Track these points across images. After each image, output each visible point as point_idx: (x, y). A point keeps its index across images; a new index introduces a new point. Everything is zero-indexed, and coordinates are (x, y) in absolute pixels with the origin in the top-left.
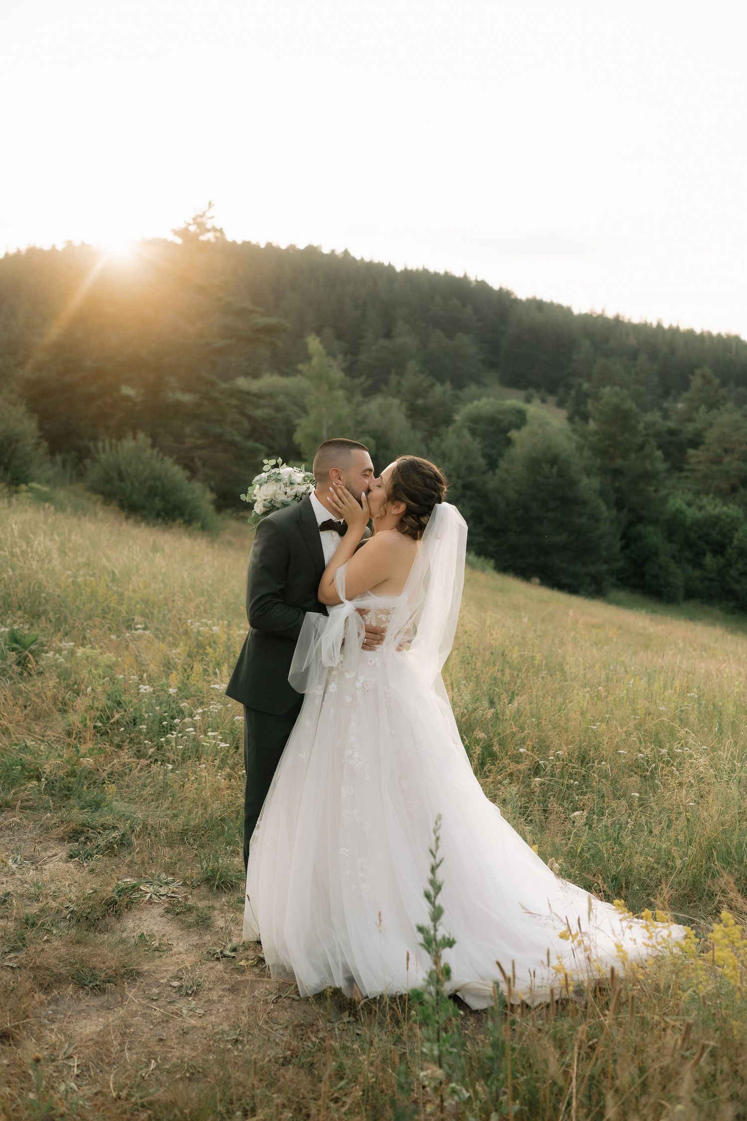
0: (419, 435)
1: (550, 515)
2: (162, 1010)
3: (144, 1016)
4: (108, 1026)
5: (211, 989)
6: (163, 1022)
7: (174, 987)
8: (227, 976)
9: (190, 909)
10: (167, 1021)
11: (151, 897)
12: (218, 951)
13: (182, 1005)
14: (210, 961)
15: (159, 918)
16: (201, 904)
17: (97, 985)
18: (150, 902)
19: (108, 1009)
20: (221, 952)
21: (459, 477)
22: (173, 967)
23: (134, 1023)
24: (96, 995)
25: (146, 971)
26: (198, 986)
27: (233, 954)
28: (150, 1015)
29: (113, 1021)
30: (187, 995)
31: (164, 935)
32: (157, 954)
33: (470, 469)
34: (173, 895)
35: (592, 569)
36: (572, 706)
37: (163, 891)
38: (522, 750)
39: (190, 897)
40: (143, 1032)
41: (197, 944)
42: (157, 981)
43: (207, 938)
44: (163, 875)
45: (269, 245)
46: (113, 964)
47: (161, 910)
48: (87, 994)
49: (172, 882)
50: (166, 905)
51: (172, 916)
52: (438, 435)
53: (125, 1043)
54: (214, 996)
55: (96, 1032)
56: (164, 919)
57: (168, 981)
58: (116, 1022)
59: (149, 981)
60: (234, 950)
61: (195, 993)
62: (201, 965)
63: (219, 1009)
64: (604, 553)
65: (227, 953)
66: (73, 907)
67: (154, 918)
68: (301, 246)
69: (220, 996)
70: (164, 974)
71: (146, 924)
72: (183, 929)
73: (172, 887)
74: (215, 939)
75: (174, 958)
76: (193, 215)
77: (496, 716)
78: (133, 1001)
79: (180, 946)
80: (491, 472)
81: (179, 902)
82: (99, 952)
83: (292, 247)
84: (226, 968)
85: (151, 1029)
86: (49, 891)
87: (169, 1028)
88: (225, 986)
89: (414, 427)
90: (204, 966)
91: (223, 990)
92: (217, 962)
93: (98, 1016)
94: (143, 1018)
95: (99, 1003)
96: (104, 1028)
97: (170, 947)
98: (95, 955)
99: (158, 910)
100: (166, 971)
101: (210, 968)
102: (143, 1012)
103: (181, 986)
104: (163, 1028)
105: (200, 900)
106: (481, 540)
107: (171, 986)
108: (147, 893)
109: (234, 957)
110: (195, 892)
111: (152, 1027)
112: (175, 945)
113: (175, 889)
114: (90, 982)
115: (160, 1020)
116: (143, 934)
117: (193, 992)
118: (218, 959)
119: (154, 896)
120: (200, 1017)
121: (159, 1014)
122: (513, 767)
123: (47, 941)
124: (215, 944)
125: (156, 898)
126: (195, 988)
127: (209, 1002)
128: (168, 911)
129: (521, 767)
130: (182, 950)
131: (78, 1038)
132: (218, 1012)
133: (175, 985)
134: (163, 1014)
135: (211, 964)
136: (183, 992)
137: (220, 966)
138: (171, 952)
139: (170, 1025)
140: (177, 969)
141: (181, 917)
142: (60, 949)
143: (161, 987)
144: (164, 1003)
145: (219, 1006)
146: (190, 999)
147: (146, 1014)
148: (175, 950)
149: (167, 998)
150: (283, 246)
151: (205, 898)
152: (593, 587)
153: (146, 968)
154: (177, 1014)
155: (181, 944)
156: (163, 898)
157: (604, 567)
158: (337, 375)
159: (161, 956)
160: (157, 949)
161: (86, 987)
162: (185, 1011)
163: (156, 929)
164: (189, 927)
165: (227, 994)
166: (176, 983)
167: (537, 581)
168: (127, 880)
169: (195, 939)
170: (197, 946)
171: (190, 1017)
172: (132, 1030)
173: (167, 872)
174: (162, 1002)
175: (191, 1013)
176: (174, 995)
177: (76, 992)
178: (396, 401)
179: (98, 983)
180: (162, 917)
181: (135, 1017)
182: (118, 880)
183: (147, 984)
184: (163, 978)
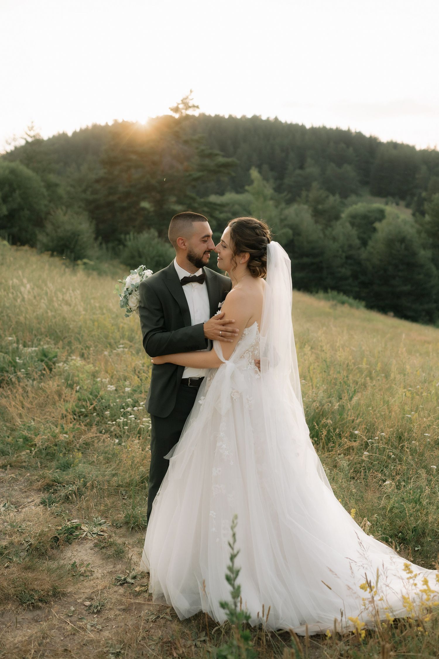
0: (320, 227)
1: (400, 274)
2: (73, 625)
3: (59, 629)
4: (31, 636)
5: (111, 609)
6: (71, 634)
7: (86, 606)
8: (124, 600)
9: (111, 545)
10: (74, 634)
11: (86, 535)
12: (123, 578)
13: (89, 622)
14: (115, 585)
15: (89, 551)
16: (119, 541)
17: (32, 603)
18: (85, 538)
19: (37, 621)
20: (125, 579)
21: (343, 251)
22: (89, 590)
23: (50, 635)
24: (30, 610)
25: (69, 593)
26: (103, 606)
27: (132, 581)
28: (64, 629)
29: (36, 633)
30: (93, 613)
31: (89, 564)
32: (82, 578)
33: (350, 246)
34: (102, 533)
35: (426, 307)
36: (395, 401)
37: (95, 530)
38: (356, 432)
39: (114, 535)
40: (55, 643)
41: (111, 571)
42: (76, 601)
43: (119, 567)
44: (100, 518)
45: (230, 116)
46: (47, 587)
47: (91, 545)
48: (24, 610)
49: (104, 524)
50: (96, 541)
51: (98, 550)
52: (331, 226)
53: (41, 651)
54: (111, 614)
55: (22, 642)
56: (92, 552)
57: (84, 601)
58: (38, 634)
59: (70, 600)
60: (134, 578)
61: (98, 612)
62: (109, 588)
63: (113, 626)
64: (434, 297)
65: (129, 580)
66: (32, 541)
67: (86, 550)
68: (249, 116)
69: (116, 615)
70: (81, 596)
71: (80, 554)
72: (103, 559)
73: (104, 528)
74: (124, 567)
75: (92, 582)
76: (182, 99)
77: (342, 407)
78: (55, 616)
79: (98, 573)
80: (363, 249)
81: (105, 539)
82: (40, 577)
83: (244, 117)
84: (125, 592)
85: (62, 640)
86: (19, 529)
87: (74, 640)
88: (122, 607)
89: (316, 222)
90: (111, 590)
91: (119, 610)
92: (120, 587)
93: (28, 628)
94: (59, 630)
95: (32, 617)
96: (28, 639)
97: (92, 572)
98: (36, 579)
99: (90, 544)
100: (84, 592)
101: (115, 592)
102: (60, 625)
103: (91, 606)
104: (70, 639)
105: (120, 537)
106: (357, 289)
107: (84, 605)
108: (84, 531)
109: (133, 583)
110: (118, 531)
111: (62, 638)
112: (96, 572)
113: (105, 529)
114: (28, 601)
115: (70, 633)
116: (75, 562)
117: (97, 611)
118: (121, 585)
119: (88, 534)
120: (98, 632)
121: (69, 628)
122: (349, 444)
123: (8, 567)
124: (123, 572)
125: (90, 535)
126: (99, 608)
127: (108, 620)
128: (96, 545)
129: (355, 444)
130: (100, 576)
131: (8, 646)
132: (111, 629)
133: (87, 605)
134: (73, 628)
135: (116, 589)
136: (91, 611)
137: (121, 590)
138: (92, 578)
139: (76, 637)
140: (91, 592)
141: (104, 551)
142: (14, 574)
143: (77, 606)
144: (76, 619)
145: (113, 623)
146: (95, 616)
147: (61, 627)
148: (94, 576)
149: (79, 615)
150: (239, 116)
151: (124, 536)
152: (428, 318)
153: (69, 590)
154: (83, 628)
155: (100, 571)
156: (94, 536)
157: (434, 305)
158: (269, 191)
159: (83, 581)
160: (82, 575)
161: (24, 605)
162: (89, 626)
163: (86, 558)
164: (108, 558)
165: (121, 613)
166: (88, 603)
167: (392, 314)
168: (74, 521)
169: (110, 567)
170: (111, 573)
171: (90, 631)
172: (48, 640)
173: (102, 516)
174: (74, 619)
175: (92, 628)
176: (84, 612)
177: (16, 609)
178: (306, 207)
179: (33, 601)
180: (91, 550)
181: (53, 629)
182: (69, 520)
183: (69, 603)
184: (80, 598)
